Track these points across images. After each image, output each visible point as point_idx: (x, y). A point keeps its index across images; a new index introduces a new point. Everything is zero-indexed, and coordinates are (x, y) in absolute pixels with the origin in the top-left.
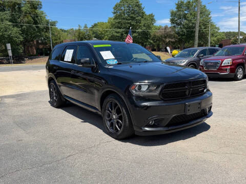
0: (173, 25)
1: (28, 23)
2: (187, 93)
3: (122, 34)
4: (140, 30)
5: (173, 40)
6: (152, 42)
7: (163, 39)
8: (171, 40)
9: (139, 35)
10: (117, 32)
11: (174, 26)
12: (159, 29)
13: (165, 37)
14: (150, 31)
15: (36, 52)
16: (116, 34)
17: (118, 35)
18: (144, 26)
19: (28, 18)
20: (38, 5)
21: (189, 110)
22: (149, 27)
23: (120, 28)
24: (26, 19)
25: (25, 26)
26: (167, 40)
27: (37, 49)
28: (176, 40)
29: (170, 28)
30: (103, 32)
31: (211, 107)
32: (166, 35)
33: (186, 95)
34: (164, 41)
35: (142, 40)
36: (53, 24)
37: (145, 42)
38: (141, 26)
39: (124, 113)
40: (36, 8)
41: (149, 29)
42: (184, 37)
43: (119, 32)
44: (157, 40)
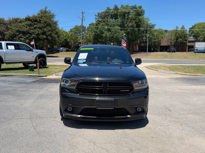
1: (132, 26)
2: (103, 91)
15: (139, 49)
19: (132, 23)
20: (142, 12)
24: (131, 24)
25: (129, 29)
27: (140, 47)
30: (199, 32)
36: (152, 26)
40: (140, 15)
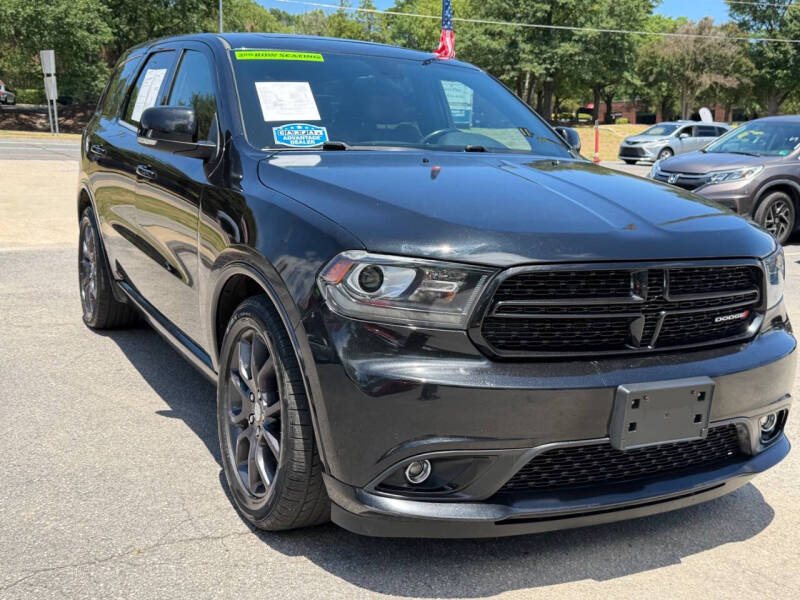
0: (739, 18)
2: (638, 329)
3: (513, 44)
4: (590, 31)
5: (731, 82)
6: (638, 82)
7: (689, 73)
8: (721, 79)
9: (587, 50)
10: (492, 35)
11: (743, 25)
12: (673, 31)
13: (698, 68)
14: (635, 35)
16: (485, 42)
17: (495, 45)
18: (611, 13)
21: (633, 427)
22: (631, 19)
23: (508, 17)
26: (706, 80)
28: (746, 81)
29: (724, 28)
31: (782, 417)
32: (700, 60)
33: (631, 341)
34: (691, 85)
35: (597, 72)
37: (612, 82)
38: (596, 13)
39: (286, 405)
41: (632, 28)
42: (780, 73)
43: (501, 34)
44: (661, 76)
